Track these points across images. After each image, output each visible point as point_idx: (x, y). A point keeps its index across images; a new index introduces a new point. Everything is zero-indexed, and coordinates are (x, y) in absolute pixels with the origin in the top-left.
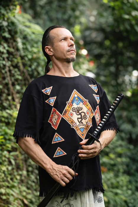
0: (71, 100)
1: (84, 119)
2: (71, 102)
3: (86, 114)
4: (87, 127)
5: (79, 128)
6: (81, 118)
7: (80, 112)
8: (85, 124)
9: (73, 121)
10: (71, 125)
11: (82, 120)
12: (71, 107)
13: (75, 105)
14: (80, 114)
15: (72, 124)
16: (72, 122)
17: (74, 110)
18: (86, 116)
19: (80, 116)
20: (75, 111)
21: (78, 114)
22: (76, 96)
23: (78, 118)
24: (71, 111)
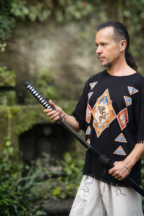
3: (106, 115)
5: (98, 125)
7: (103, 111)
8: (103, 123)
17: (100, 108)
20: (100, 110)
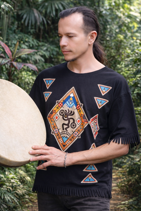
0: (63, 100)
1: (72, 127)
2: (62, 102)
4: (73, 137)
6: (68, 125)
9: (56, 126)
10: (52, 131)
11: (68, 127)
12: (60, 108)
13: (66, 108)
14: (69, 120)
15: (53, 129)
16: (54, 127)
18: (75, 124)
19: (67, 122)
21: (66, 119)
22: (72, 95)
23: (64, 124)
24: (58, 113)
